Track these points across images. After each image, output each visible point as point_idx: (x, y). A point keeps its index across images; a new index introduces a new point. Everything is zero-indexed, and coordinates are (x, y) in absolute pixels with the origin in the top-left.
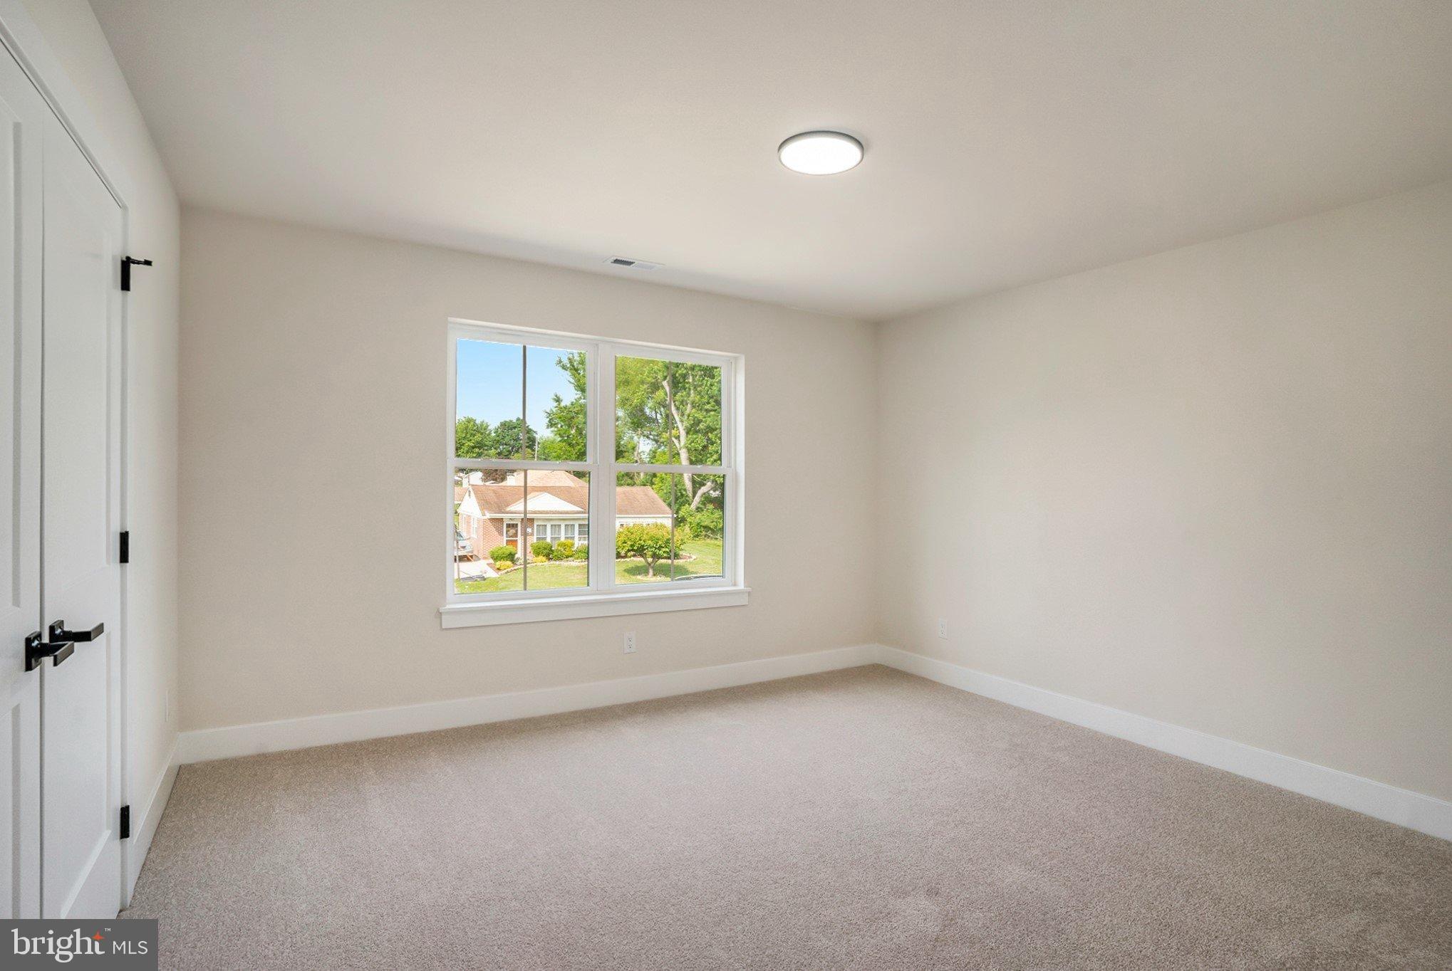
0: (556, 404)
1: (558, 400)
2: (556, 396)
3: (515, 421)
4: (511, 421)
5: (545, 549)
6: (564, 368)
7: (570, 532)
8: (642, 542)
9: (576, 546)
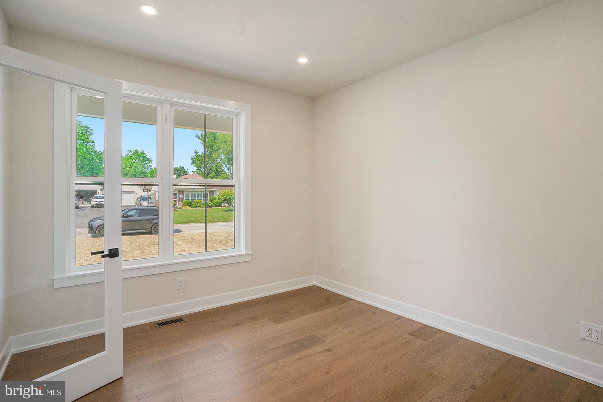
0: (195, 154)
1: (196, 152)
2: (196, 151)
3: (179, 167)
4: (177, 168)
5: (189, 203)
6: (199, 138)
7: (199, 196)
8: (230, 196)
9: (202, 202)
